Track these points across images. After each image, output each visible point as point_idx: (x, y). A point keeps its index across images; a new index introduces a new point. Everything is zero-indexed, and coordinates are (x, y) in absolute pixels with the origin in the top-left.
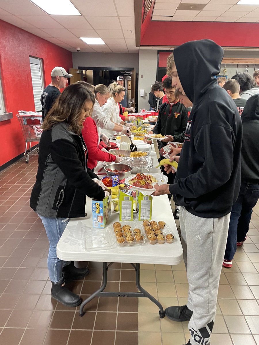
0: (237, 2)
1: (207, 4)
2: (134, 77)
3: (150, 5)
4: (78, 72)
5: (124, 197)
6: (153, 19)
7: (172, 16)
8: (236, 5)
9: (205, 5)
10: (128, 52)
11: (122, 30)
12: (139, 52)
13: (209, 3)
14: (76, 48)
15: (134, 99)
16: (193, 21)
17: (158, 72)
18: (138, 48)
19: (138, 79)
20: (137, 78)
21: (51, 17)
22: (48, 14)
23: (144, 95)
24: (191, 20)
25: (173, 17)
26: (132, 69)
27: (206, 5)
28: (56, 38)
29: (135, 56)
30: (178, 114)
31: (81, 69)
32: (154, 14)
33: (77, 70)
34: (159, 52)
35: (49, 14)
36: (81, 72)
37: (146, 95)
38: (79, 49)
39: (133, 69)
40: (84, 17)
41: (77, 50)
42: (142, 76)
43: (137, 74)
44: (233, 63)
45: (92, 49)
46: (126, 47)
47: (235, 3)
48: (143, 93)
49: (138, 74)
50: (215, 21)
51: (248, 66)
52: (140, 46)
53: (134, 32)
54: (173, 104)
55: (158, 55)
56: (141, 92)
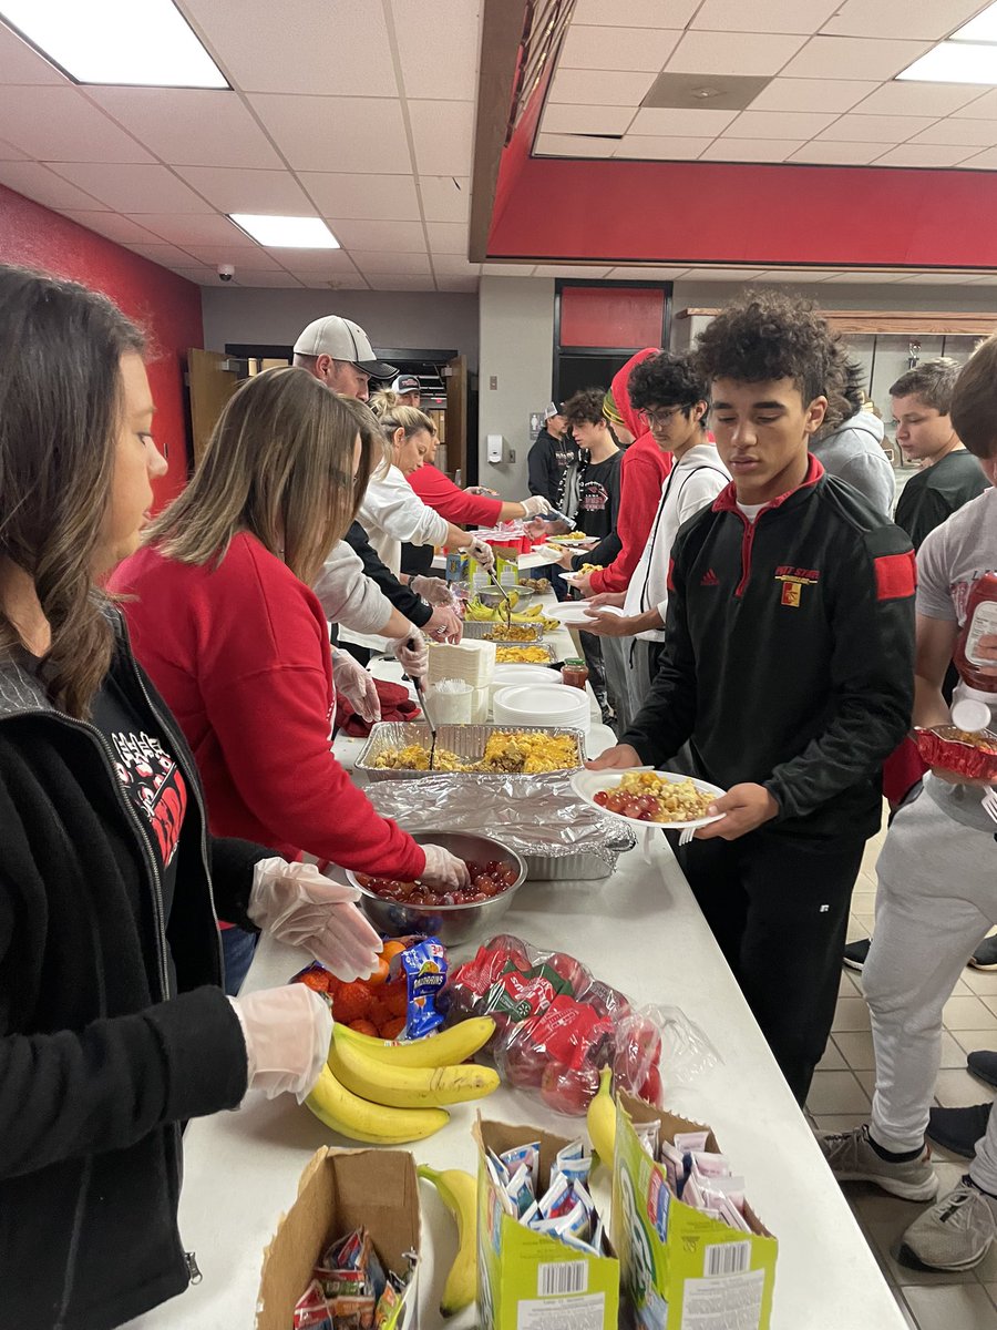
0: (897, 71)
1: (771, 78)
2: (460, 386)
3: (543, 58)
4: (226, 366)
5: (542, 1268)
6: (539, 150)
7: (619, 137)
8: (893, 83)
9: (765, 81)
10: (433, 289)
11: (416, 175)
12: (478, 288)
13: (780, 75)
14: (215, 267)
15: (461, 472)
16: (701, 159)
17: (558, 364)
18: (474, 269)
19: (477, 392)
20: (473, 389)
21: (86, 96)
22: (72, 78)
23: (503, 458)
24: (693, 158)
25: (624, 139)
26: (449, 357)
27: (768, 83)
28: (121, 215)
29: (462, 302)
30: (805, 581)
31: (240, 353)
32: (543, 128)
33: (222, 355)
34: (562, 286)
35: (77, 82)
36: (237, 368)
37: (510, 456)
38: (228, 270)
39: (455, 353)
40: (242, 94)
41: (222, 276)
42: (494, 380)
43: (473, 377)
44: (857, 329)
45: (286, 271)
46: (428, 266)
47: (890, 76)
48: (499, 450)
49: (478, 376)
50: (791, 160)
51: (917, 344)
52: (488, 257)
53: (466, 185)
54: (758, 507)
55: (558, 299)
56: (492, 445)
